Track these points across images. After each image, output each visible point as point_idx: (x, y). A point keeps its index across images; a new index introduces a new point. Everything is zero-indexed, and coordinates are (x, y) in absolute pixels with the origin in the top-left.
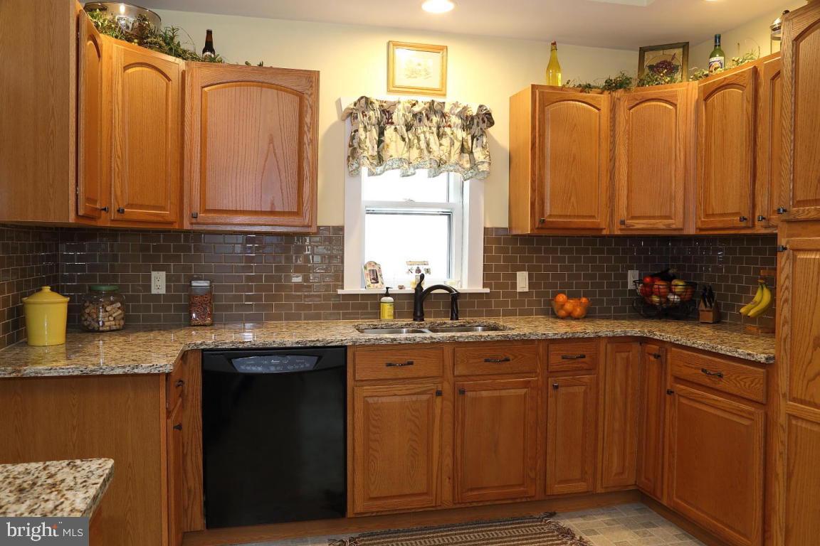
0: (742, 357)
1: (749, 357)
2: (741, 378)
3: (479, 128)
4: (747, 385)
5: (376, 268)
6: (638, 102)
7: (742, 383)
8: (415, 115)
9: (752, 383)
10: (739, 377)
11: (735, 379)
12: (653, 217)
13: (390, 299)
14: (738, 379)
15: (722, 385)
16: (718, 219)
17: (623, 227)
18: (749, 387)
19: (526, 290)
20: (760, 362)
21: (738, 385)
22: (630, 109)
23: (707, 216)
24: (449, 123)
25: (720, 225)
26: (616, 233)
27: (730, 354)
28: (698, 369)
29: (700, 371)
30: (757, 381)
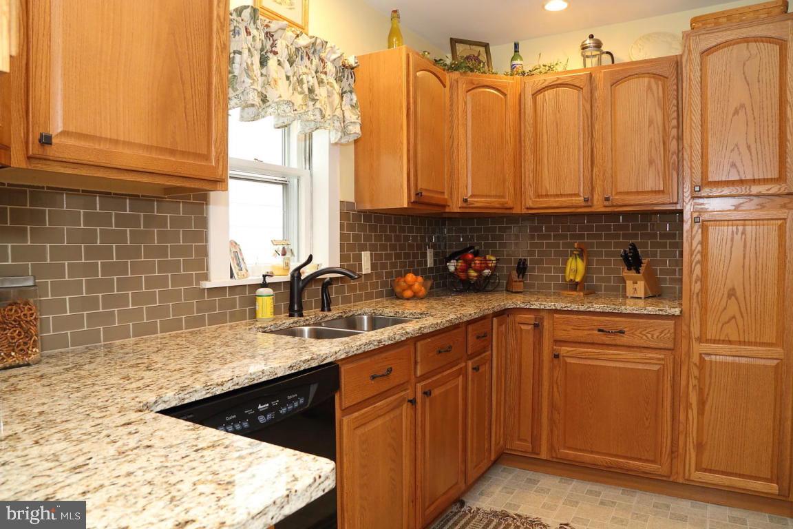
0: (652, 313)
1: (661, 313)
2: (648, 331)
3: (348, 83)
4: (655, 336)
5: (238, 250)
6: (474, 86)
7: (649, 336)
8: (297, 49)
9: (661, 333)
10: (645, 330)
11: (640, 333)
12: (490, 196)
13: (269, 291)
14: (644, 333)
15: (624, 339)
16: (552, 199)
17: (465, 205)
18: (657, 337)
19: (369, 272)
20: (674, 315)
21: (644, 337)
22: (467, 92)
23: (539, 196)
24: (325, 70)
25: (555, 205)
26: (456, 211)
27: (637, 312)
28: (593, 330)
29: (596, 332)
30: (666, 331)
